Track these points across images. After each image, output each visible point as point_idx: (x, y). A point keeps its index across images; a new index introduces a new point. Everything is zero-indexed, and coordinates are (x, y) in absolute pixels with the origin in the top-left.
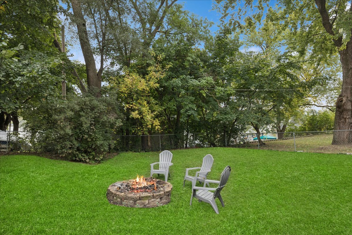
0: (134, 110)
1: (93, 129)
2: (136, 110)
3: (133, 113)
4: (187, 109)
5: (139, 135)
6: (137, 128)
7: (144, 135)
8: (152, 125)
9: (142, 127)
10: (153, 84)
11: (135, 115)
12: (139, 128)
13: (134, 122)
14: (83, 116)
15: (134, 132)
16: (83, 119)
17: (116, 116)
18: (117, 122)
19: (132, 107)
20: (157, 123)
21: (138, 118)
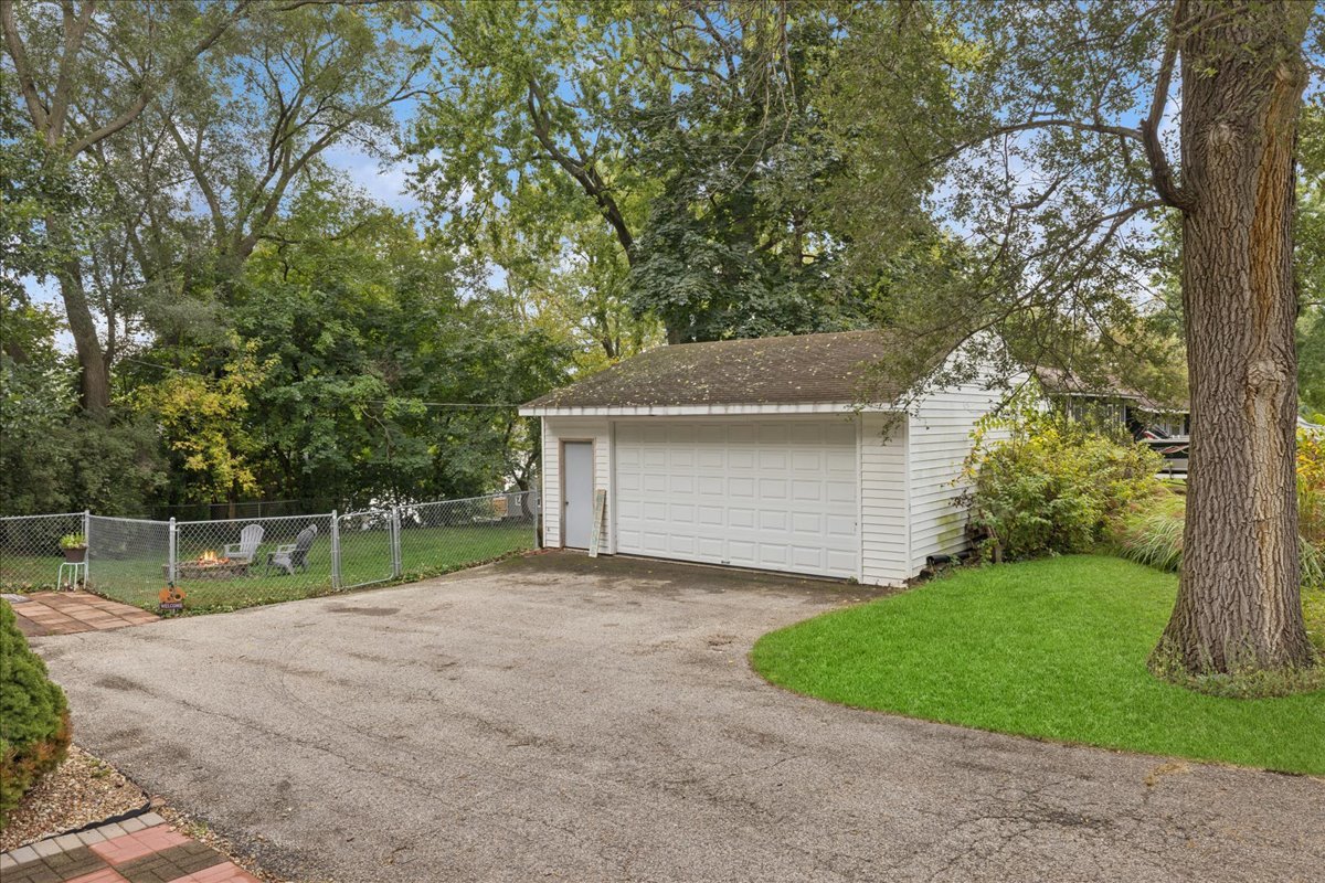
0: (191, 453)
1: (107, 493)
2: (197, 453)
3: (191, 459)
4: (317, 447)
5: (206, 504)
6: (200, 487)
7: (216, 502)
8: (235, 481)
9: (212, 485)
10: (237, 400)
11: (196, 463)
12: (204, 489)
13: (193, 476)
14: (87, 469)
15: (192, 498)
16: (87, 474)
17: (152, 464)
18: (156, 478)
19: (189, 447)
20: (247, 477)
21: (202, 470)
